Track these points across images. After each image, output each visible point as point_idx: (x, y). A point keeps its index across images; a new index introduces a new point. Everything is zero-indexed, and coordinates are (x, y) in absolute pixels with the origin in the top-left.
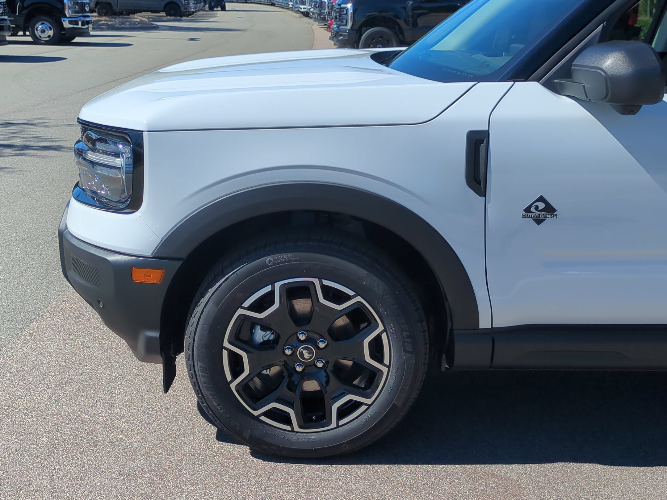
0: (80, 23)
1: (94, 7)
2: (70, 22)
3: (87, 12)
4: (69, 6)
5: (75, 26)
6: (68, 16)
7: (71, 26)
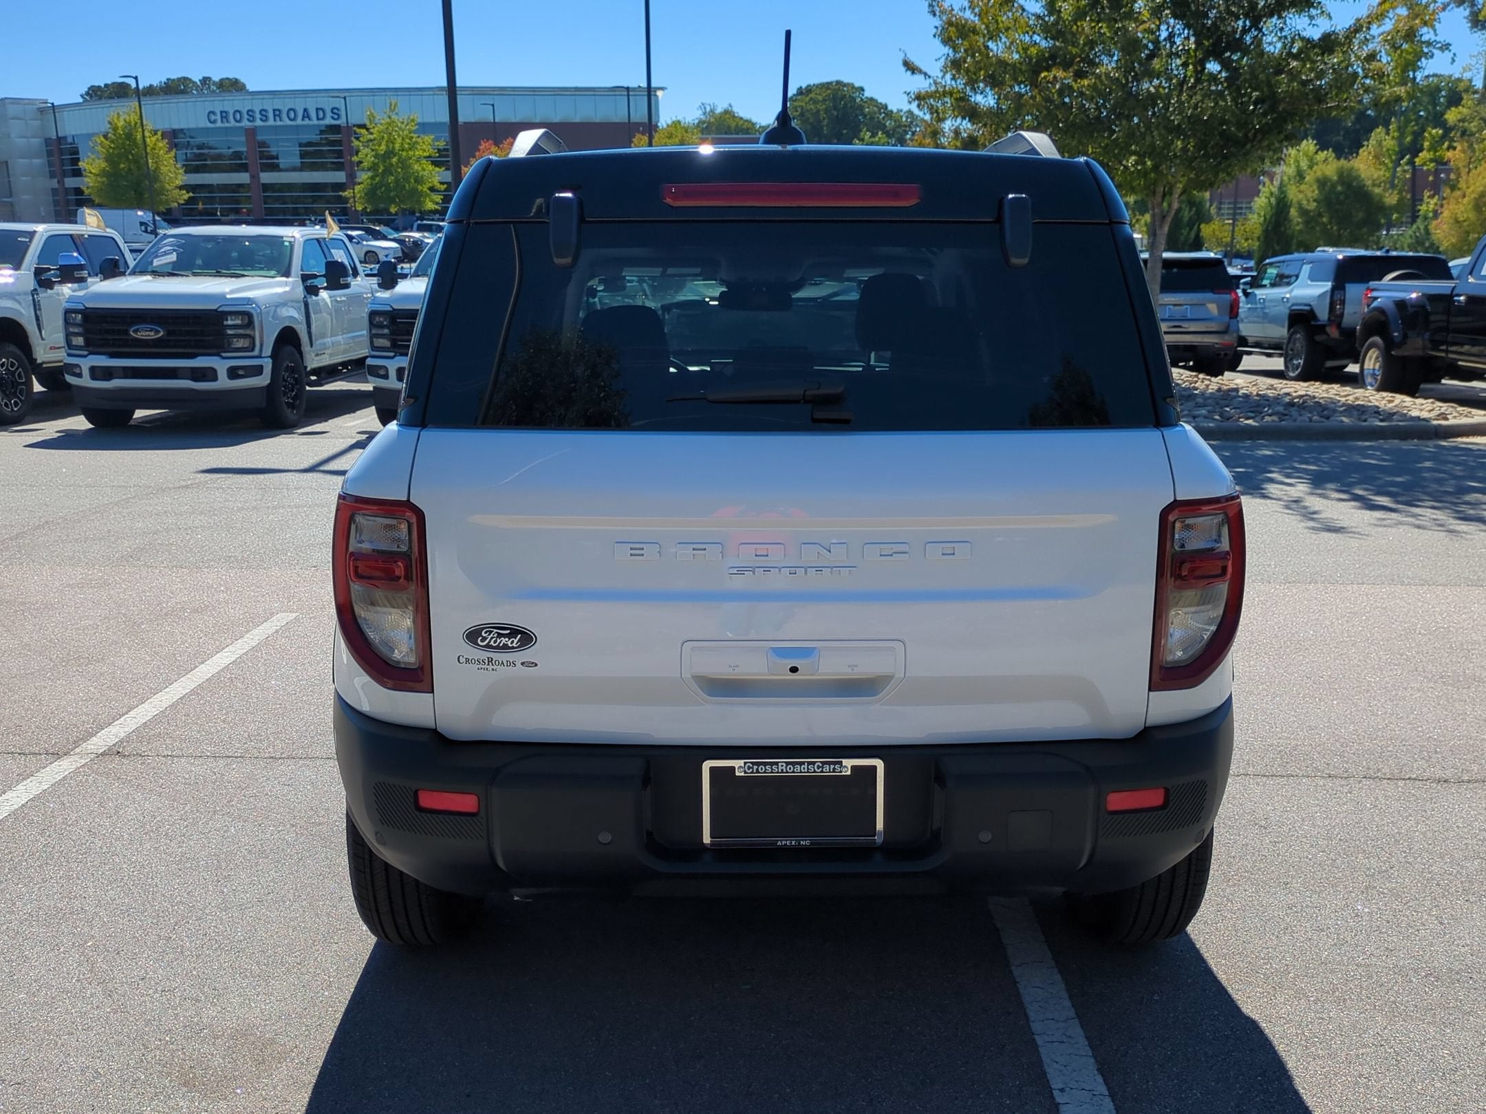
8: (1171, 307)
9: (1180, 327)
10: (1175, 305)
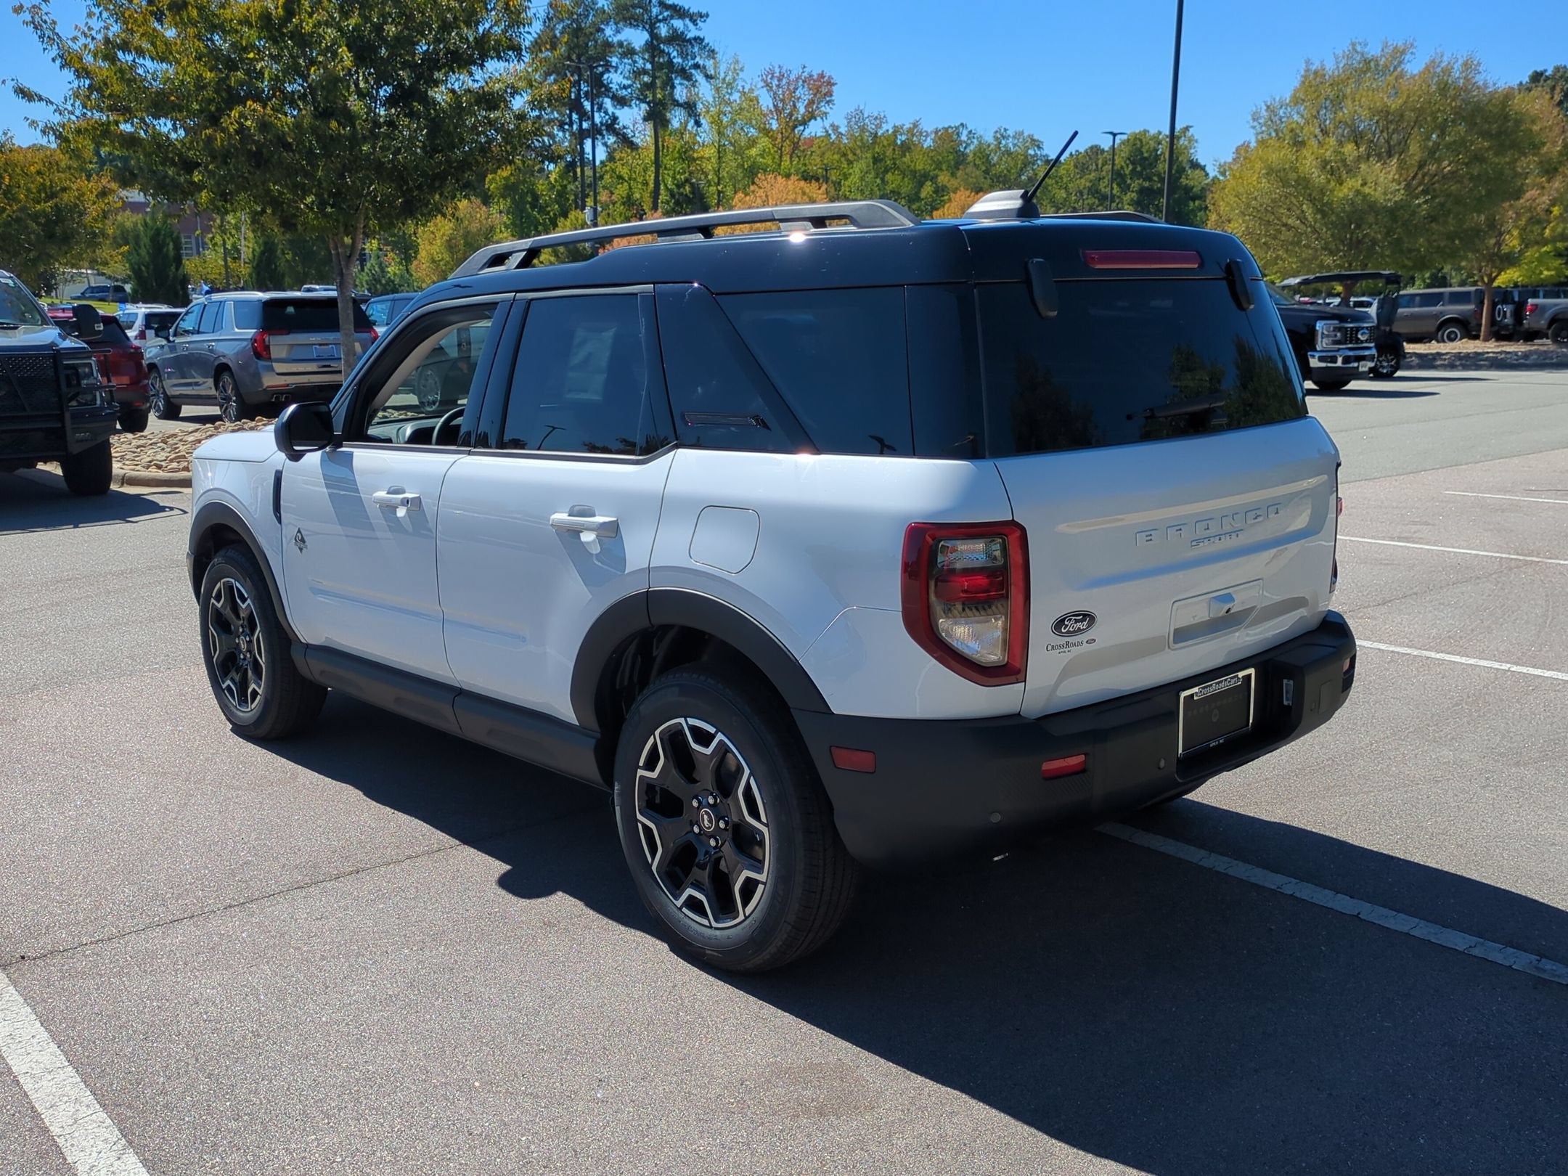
0: (1340, 360)
1: (1545, 327)
2: (1321, 359)
3: (1362, 342)
4: (1323, 333)
5: (1329, 365)
6: (1318, 349)
7: (1323, 365)
8: (317, 347)
9: (329, 366)
10: (320, 345)
